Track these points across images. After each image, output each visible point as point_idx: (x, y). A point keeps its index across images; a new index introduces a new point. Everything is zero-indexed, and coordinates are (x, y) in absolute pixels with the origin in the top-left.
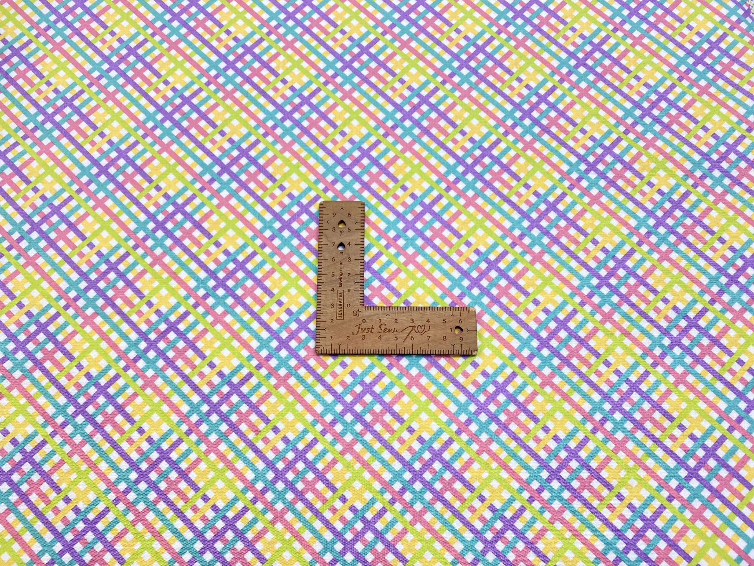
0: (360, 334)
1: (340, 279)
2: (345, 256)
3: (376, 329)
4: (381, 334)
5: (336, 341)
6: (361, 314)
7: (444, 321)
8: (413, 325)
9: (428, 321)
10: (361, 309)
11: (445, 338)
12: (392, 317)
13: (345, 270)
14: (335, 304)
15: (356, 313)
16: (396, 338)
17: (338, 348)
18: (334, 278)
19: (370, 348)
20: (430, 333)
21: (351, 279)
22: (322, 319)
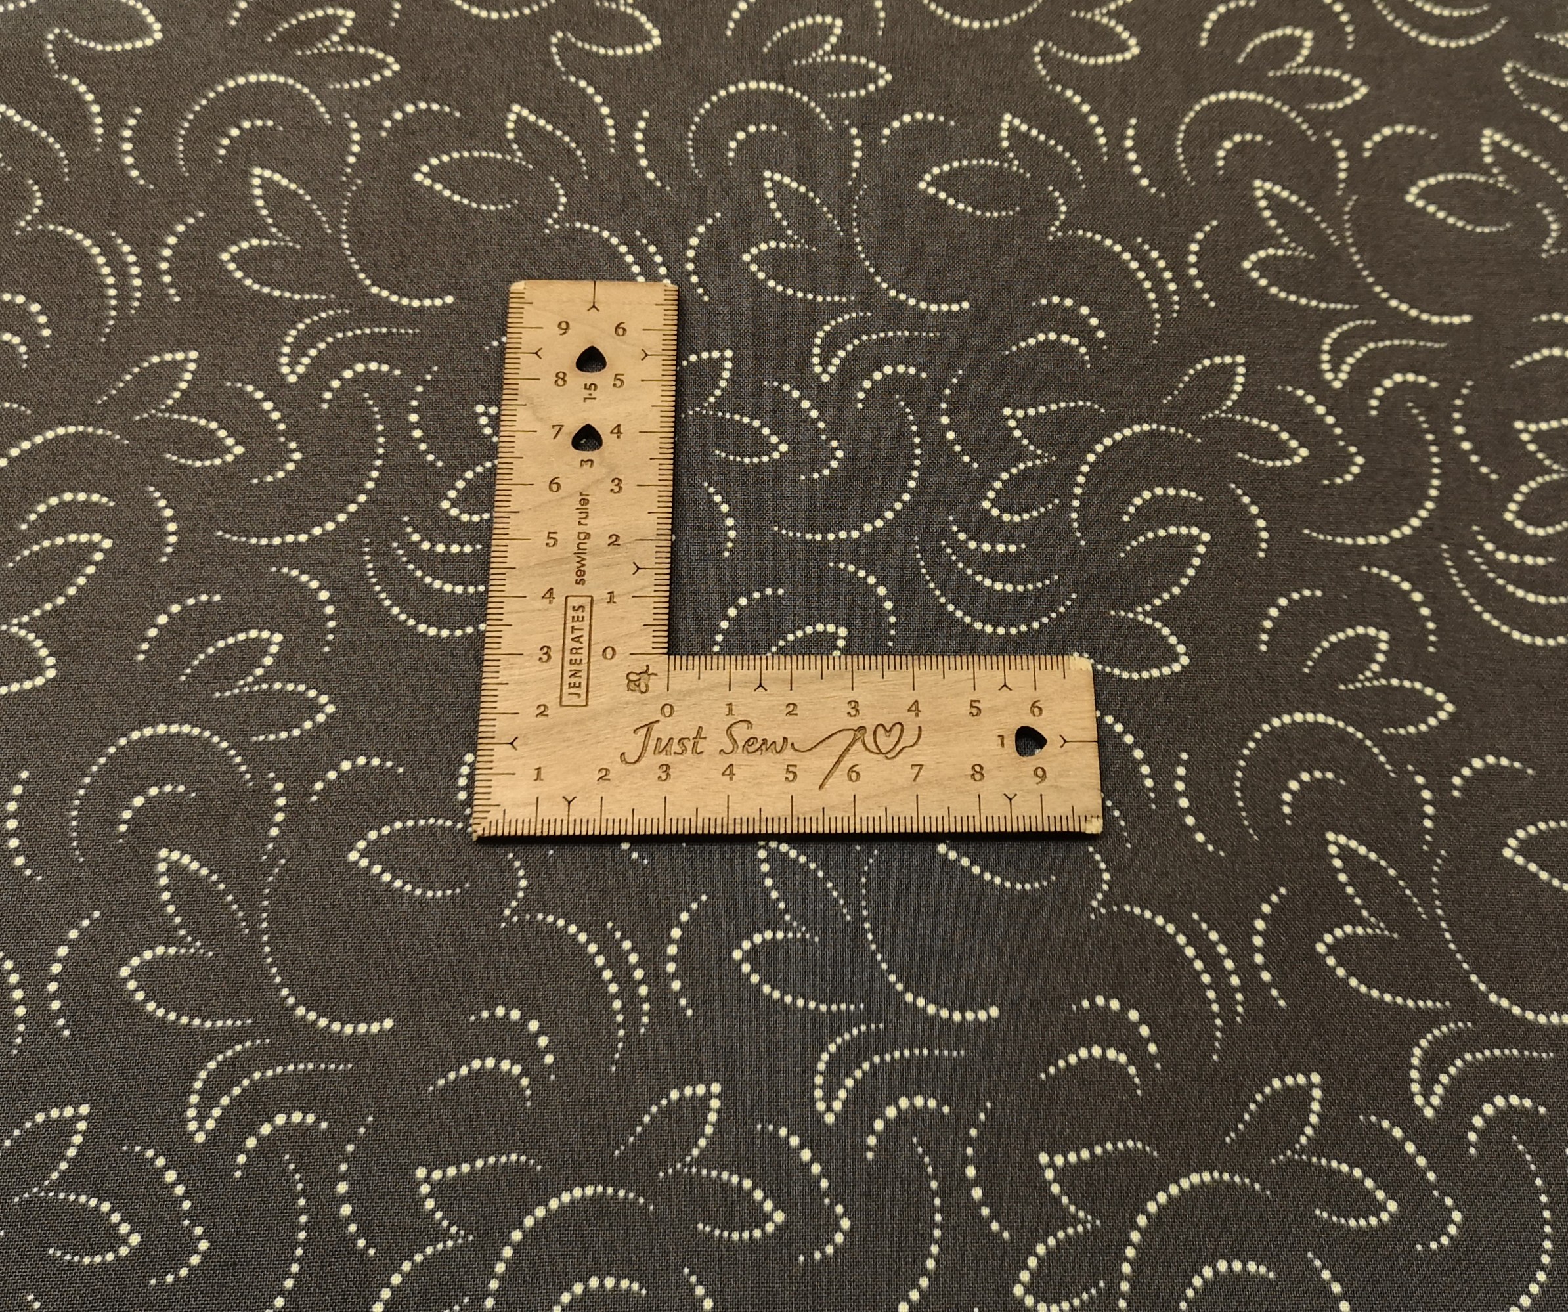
0: (652, 760)
1: (580, 553)
2: (598, 471)
3: (716, 739)
4: (732, 759)
5: (555, 786)
6: (657, 684)
7: (975, 709)
8: (856, 723)
9: (915, 708)
10: (660, 663)
11: (978, 772)
12: (777, 695)
13: (599, 524)
14: (556, 645)
15: (637, 681)
16: (792, 773)
17: (560, 812)
18: (556, 552)
19: (688, 814)
20: (921, 754)
21: (618, 554)
22: (501, 706)
